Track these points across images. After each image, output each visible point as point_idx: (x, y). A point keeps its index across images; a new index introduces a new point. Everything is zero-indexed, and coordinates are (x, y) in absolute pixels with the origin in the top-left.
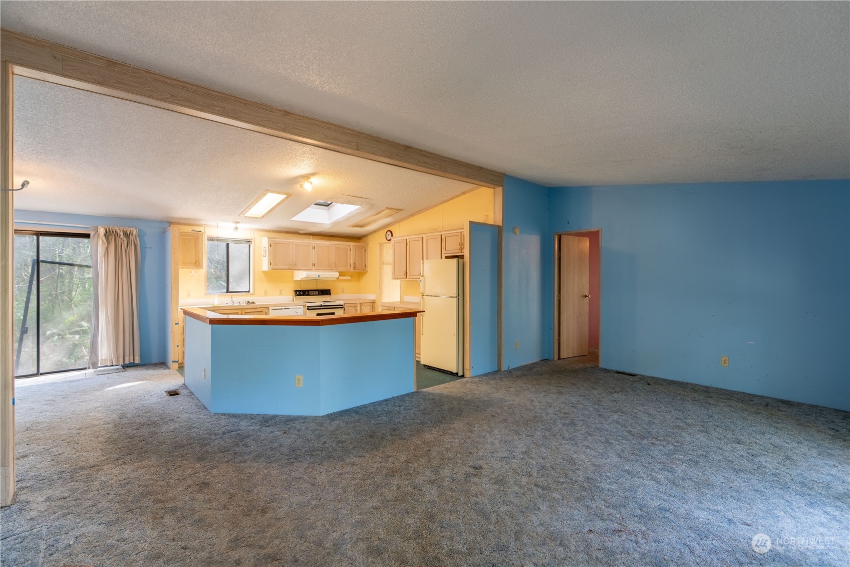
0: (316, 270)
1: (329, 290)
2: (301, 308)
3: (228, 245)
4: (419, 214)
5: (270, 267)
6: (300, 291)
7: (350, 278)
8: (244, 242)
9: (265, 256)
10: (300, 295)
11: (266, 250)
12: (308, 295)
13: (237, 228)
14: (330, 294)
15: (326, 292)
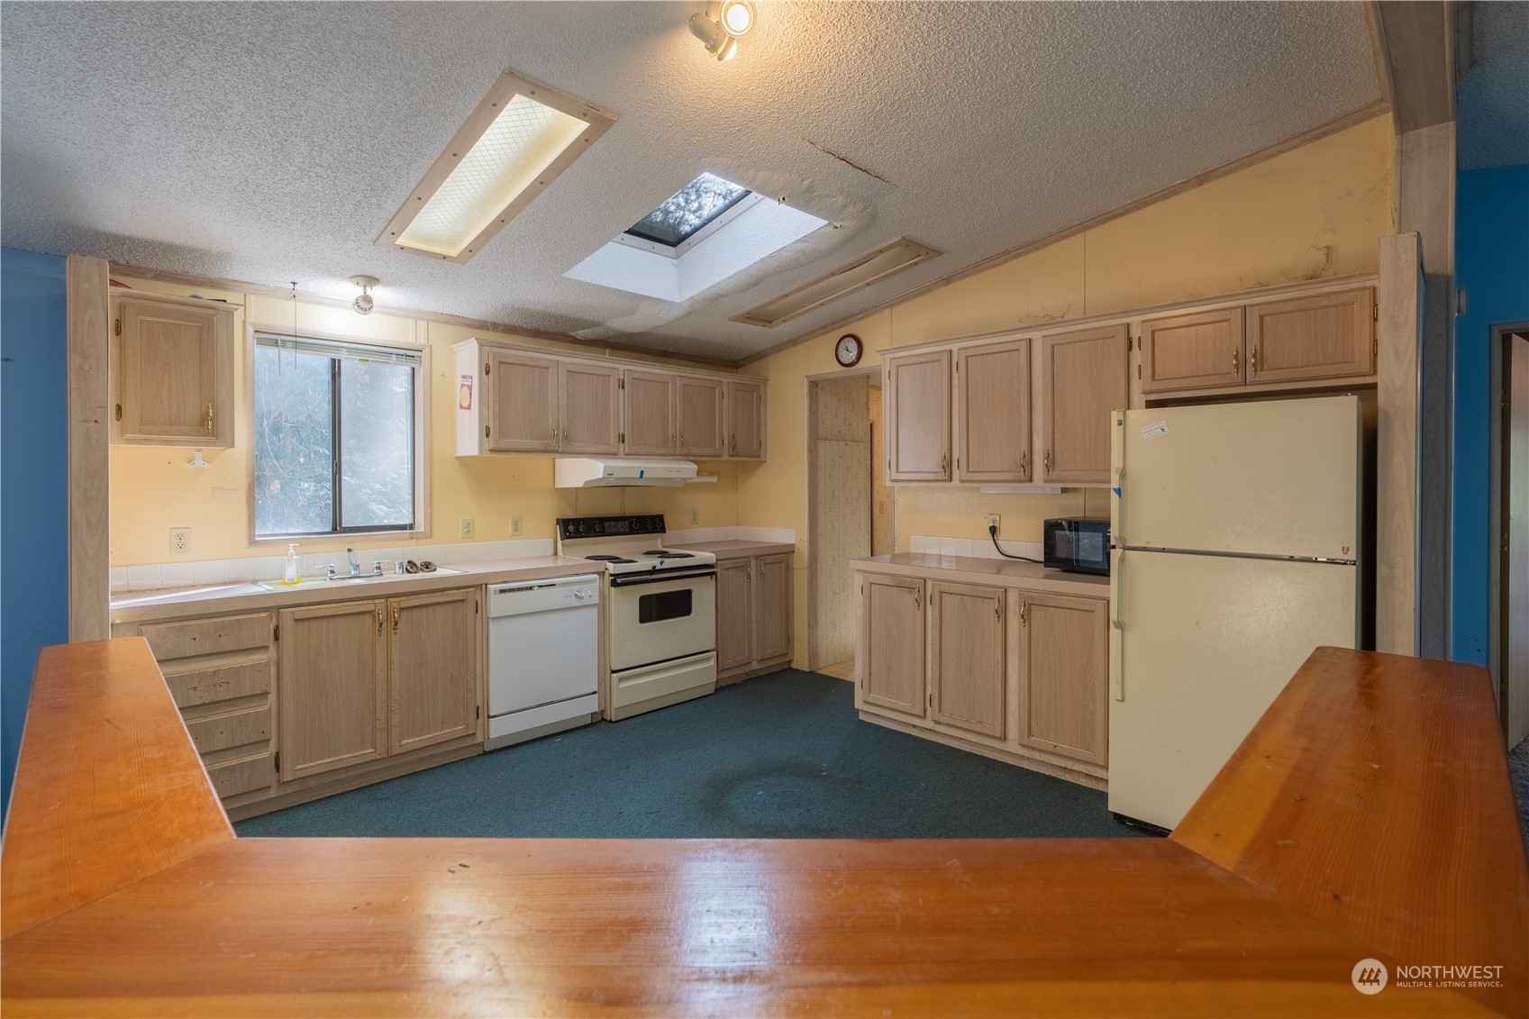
0: (630, 455)
1: (661, 518)
2: (594, 581)
3: (335, 367)
4: (982, 271)
5: (486, 444)
6: (576, 521)
7: (714, 479)
8: (394, 357)
9: (469, 407)
10: (577, 535)
11: (470, 388)
12: (603, 533)
13: (368, 299)
14: (663, 530)
15: (651, 524)
